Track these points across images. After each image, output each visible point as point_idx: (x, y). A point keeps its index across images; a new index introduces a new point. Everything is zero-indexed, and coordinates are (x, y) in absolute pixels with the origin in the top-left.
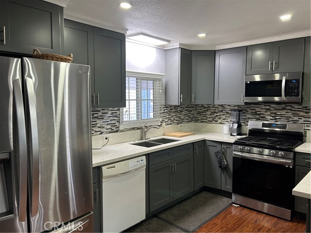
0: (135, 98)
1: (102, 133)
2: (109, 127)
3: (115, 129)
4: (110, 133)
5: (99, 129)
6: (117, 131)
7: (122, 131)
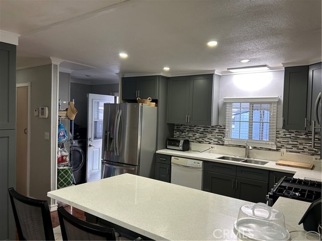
0: (248, 120)
1: (210, 143)
2: (216, 140)
3: (221, 143)
4: (217, 144)
5: (208, 140)
6: (223, 145)
7: (227, 145)
